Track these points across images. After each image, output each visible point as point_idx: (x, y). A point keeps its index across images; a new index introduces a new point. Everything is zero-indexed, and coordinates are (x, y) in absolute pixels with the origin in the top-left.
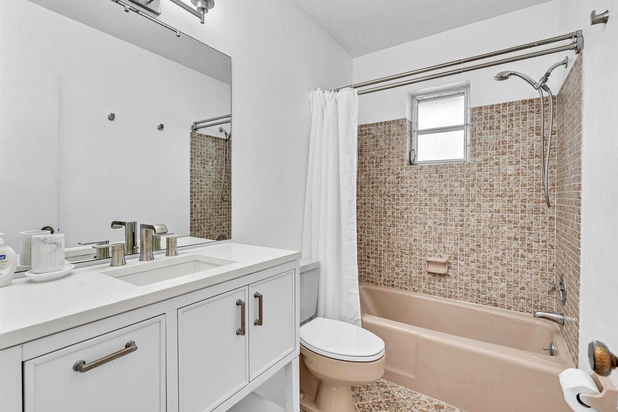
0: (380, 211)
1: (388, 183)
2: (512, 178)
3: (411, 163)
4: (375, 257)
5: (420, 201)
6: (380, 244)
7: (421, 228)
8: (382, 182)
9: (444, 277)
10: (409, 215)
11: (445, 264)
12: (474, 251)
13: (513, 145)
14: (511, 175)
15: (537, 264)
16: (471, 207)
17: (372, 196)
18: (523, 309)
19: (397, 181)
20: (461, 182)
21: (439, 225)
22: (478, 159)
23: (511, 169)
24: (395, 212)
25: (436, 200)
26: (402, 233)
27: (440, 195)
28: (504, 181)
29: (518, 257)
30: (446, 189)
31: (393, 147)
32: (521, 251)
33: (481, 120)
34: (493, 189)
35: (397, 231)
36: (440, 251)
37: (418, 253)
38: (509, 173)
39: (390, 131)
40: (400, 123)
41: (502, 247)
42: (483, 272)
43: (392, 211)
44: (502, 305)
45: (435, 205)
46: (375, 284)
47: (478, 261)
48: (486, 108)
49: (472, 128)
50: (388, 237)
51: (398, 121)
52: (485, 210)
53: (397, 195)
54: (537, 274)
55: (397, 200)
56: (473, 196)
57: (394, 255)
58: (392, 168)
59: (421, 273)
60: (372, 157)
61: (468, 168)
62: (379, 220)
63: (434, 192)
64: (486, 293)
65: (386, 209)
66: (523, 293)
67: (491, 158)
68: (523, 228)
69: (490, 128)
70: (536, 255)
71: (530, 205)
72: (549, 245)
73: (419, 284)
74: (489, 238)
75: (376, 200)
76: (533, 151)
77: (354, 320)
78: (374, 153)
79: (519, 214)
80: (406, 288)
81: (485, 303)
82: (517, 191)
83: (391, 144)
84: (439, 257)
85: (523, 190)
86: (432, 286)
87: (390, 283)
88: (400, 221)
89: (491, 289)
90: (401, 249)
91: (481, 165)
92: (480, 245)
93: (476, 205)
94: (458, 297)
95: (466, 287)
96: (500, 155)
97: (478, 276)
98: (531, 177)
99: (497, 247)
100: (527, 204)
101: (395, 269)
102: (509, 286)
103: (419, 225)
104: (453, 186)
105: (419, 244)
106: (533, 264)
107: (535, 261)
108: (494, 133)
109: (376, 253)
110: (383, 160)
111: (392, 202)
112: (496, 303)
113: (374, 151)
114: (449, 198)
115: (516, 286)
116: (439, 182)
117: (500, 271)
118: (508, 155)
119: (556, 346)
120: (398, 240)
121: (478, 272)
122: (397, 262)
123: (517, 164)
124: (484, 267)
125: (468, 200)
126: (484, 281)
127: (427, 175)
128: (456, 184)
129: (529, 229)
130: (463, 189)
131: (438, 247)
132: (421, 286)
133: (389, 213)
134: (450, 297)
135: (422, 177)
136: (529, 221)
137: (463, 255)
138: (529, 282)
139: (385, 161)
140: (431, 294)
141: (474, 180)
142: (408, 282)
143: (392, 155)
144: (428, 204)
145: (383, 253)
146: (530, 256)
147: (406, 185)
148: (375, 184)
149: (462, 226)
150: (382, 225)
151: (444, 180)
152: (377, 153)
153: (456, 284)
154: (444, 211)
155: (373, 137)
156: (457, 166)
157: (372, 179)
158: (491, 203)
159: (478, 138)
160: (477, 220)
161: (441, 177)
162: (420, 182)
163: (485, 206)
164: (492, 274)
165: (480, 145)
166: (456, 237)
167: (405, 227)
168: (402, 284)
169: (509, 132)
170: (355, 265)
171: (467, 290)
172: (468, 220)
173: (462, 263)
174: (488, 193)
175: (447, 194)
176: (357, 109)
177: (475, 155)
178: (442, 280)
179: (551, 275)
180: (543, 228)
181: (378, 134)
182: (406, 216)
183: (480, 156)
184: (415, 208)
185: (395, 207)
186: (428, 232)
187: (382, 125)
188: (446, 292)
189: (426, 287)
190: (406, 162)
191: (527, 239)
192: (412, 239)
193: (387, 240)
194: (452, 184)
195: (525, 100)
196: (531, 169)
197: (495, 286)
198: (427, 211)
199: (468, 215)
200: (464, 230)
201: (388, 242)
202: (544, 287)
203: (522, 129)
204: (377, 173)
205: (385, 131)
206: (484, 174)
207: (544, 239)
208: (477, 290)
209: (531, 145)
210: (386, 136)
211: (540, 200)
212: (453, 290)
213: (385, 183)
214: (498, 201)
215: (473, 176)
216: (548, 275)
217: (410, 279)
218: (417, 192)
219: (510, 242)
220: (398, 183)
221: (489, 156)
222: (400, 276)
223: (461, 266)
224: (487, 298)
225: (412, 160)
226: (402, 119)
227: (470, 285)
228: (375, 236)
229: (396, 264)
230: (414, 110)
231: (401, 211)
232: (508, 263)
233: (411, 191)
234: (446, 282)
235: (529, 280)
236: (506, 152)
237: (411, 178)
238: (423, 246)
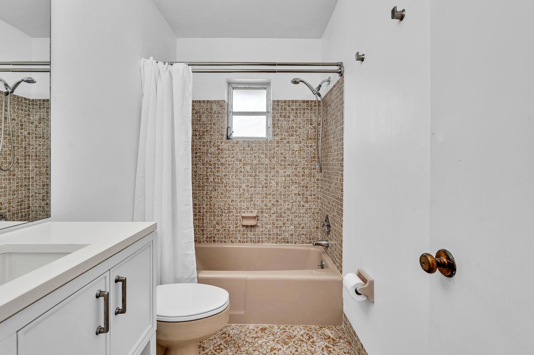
0: (202, 178)
1: (210, 154)
2: (297, 153)
3: (228, 138)
4: (198, 219)
5: (236, 169)
6: (203, 207)
7: (237, 191)
8: (205, 152)
9: (254, 228)
10: (228, 180)
11: (255, 218)
12: (274, 206)
13: (297, 130)
14: (296, 151)
15: (310, 210)
16: (273, 173)
17: (195, 165)
18: (303, 241)
19: (217, 152)
20: (266, 154)
21: (250, 187)
22: (277, 138)
23: (296, 147)
24: (216, 178)
25: (248, 168)
26: (222, 196)
27: (251, 164)
28: (293, 154)
29: (300, 207)
30: (255, 160)
31: (214, 123)
32: (302, 203)
33: (278, 110)
34: (286, 160)
35: (217, 194)
36: (251, 208)
37: (234, 211)
38: (296, 149)
39: (212, 110)
40: (220, 103)
41: (291, 201)
42: (280, 220)
43: (214, 178)
44: (292, 241)
45: (248, 172)
46: (198, 242)
47: (277, 213)
48: (282, 102)
49: (273, 115)
50: (210, 200)
51: (218, 102)
52: (281, 175)
53: (217, 164)
54: (311, 217)
55: (217, 168)
56: (273, 165)
57: (215, 215)
58: (213, 141)
59: (237, 227)
60: (195, 130)
61: (270, 144)
62: (202, 186)
63: (247, 161)
64: (282, 235)
65: (208, 176)
66: (303, 231)
67: (285, 138)
68: (303, 187)
69: (284, 116)
70: (310, 204)
71: (307, 171)
72: (317, 197)
73: (235, 236)
74: (284, 195)
75: (199, 169)
76: (308, 135)
77: (190, 279)
78: (197, 127)
79: (301, 177)
80: (225, 241)
81: (281, 242)
82: (300, 162)
83: (212, 121)
84: (251, 212)
85: (303, 161)
86: (245, 236)
87: (212, 239)
88: (220, 186)
89: (285, 231)
90: (221, 209)
91: (279, 142)
92: (278, 201)
93: (275, 171)
94: (264, 241)
95: (269, 233)
96: (290, 136)
97: (277, 223)
98: (308, 153)
99: (288, 201)
100: (305, 171)
101: (216, 226)
102: (296, 228)
103: (235, 189)
104: (260, 157)
105: (235, 204)
106: (308, 211)
107: (310, 208)
108: (286, 120)
109: (199, 215)
110: (205, 133)
111: (213, 170)
112: (288, 241)
113: (197, 125)
114: (257, 167)
115: (299, 227)
116: (251, 154)
117: (290, 218)
118: (295, 137)
119: (325, 262)
120: (218, 202)
121: (277, 220)
122: (218, 221)
123: (300, 143)
124: (281, 216)
125: (270, 168)
126: (281, 226)
127: (241, 148)
128: (262, 156)
129: (306, 187)
130: (267, 160)
131: (250, 205)
132: (237, 237)
133: (211, 179)
134: (258, 242)
135: (238, 149)
136: (306, 182)
137: (267, 209)
138: (306, 223)
139: (207, 135)
140: (245, 243)
141: (274, 153)
142: (227, 236)
143: (213, 130)
144: (242, 171)
145: (205, 214)
146: (307, 205)
147: (225, 156)
148: (198, 155)
149: (266, 187)
150: (204, 190)
151: (254, 152)
152: (200, 127)
153: (262, 231)
154: (254, 177)
155: (196, 113)
156: (263, 143)
157: (195, 149)
158: (285, 170)
159: (277, 123)
160: (276, 182)
161: (252, 150)
162: (236, 154)
163: (281, 172)
164: (285, 221)
165: (278, 128)
166: (262, 196)
167: (224, 190)
168: (222, 238)
169: (295, 121)
170: (191, 228)
171: (270, 235)
172: (270, 182)
173: (267, 215)
174: (283, 163)
175: (256, 164)
176: (192, 85)
177: (275, 135)
178: (253, 230)
179: (318, 216)
180: (314, 186)
181: (201, 111)
182: (225, 181)
183: (278, 136)
184: (232, 175)
185: (216, 174)
186: (242, 194)
187: (204, 103)
188: (256, 239)
189: (241, 238)
190: (225, 137)
191: (305, 194)
192: (230, 200)
193: (209, 203)
194: (260, 156)
195: (304, 101)
196: (307, 147)
197: (287, 229)
198: (241, 177)
199: (271, 179)
200: (268, 190)
201: (210, 204)
202: (314, 225)
203: (302, 120)
204: (200, 144)
205: (207, 108)
206: (280, 149)
207: (314, 193)
208: (276, 233)
209: (307, 131)
210: (208, 113)
211: (312, 168)
212: (260, 237)
213: (207, 154)
214: (289, 169)
215: (274, 150)
216: (316, 217)
217: (229, 233)
218: (234, 162)
219: (296, 197)
220: (219, 154)
221: (283, 137)
222: (220, 232)
223: (266, 217)
224: (282, 238)
225: (229, 135)
226: (222, 101)
227: (272, 231)
228: (198, 200)
229: (217, 222)
230: (230, 95)
231: (221, 177)
232: (295, 212)
233: (229, 161)
234: (255, 231)
235: (306, 221)
236: (293, 135)
237: (229, 150)
238: (239, 205)
